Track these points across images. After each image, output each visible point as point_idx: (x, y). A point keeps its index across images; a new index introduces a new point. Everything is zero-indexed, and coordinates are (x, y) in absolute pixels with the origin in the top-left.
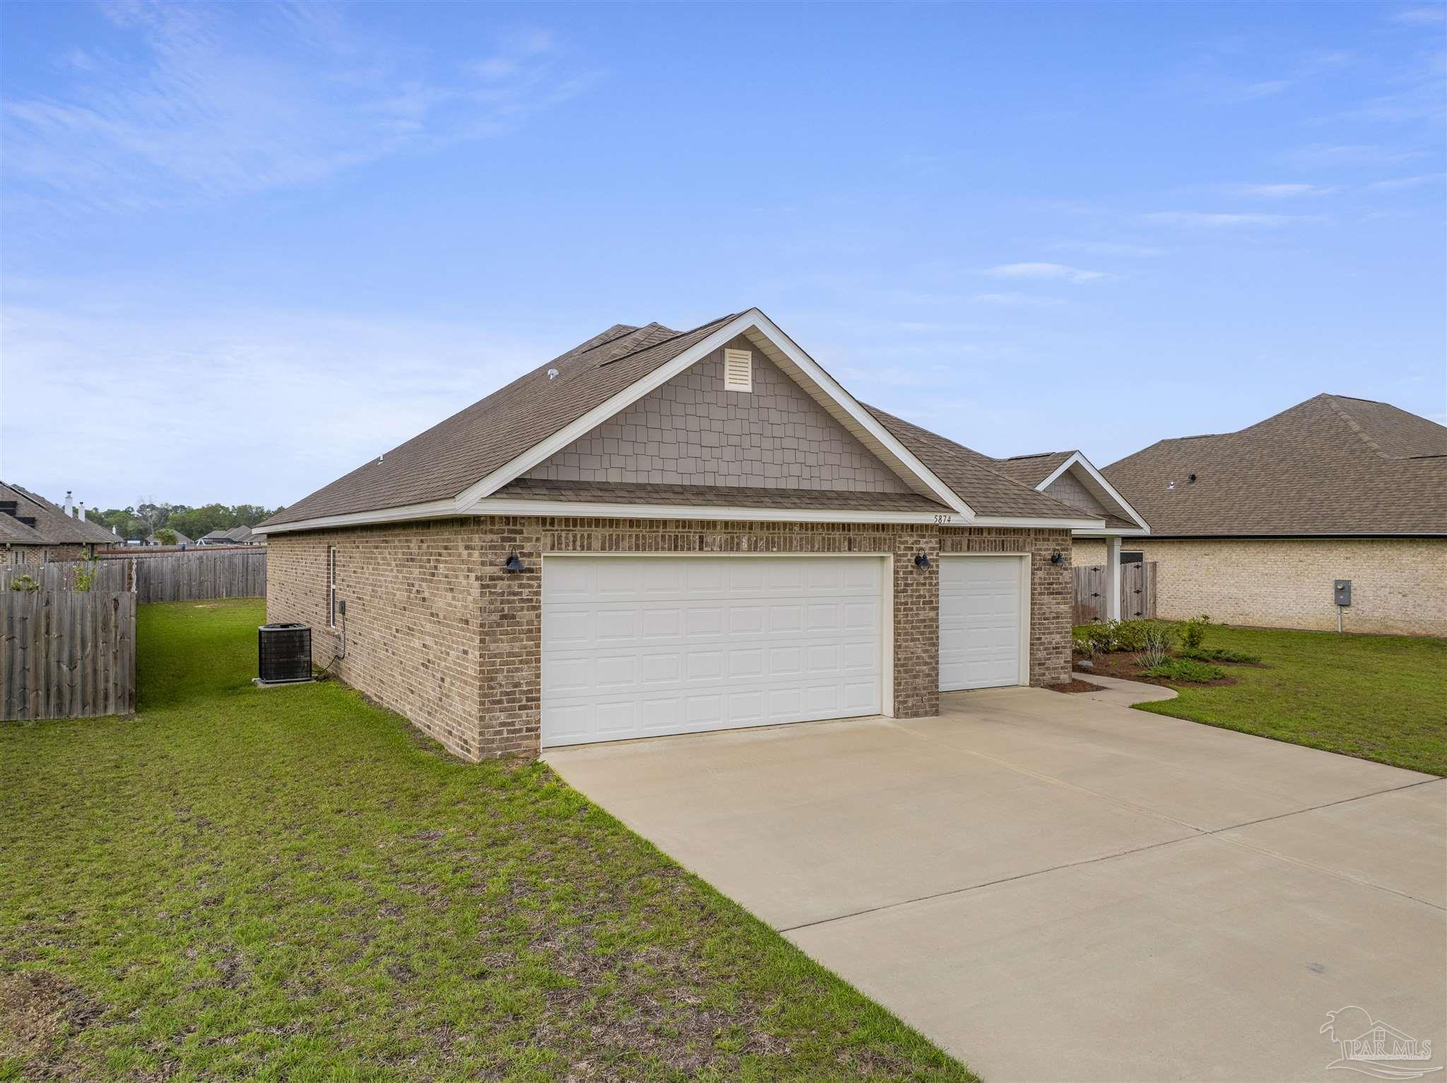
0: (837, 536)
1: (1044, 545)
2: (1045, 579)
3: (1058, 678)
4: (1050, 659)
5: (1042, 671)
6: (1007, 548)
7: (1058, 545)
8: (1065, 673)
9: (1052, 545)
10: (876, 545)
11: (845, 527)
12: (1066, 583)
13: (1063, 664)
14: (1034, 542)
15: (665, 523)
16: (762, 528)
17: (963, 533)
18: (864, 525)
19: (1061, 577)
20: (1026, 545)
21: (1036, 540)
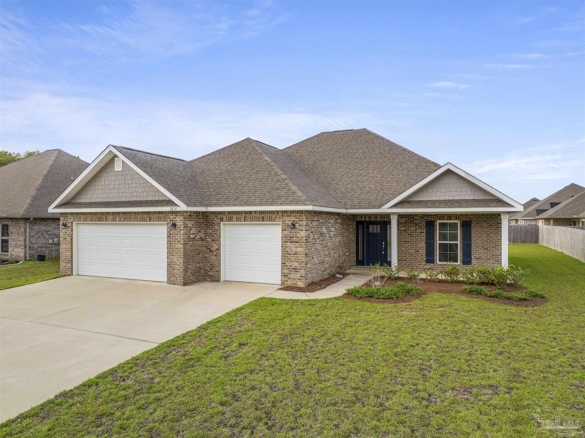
0: (145, 216)
1: (288, 219)
2: (288, 235)
3: (296, 284)
4: (291, 274)
5: (286, 279)
6: (265, 220)
7: (296, 218)
8: (301, 282)
9: (293, 219)
10: (159, 219)
11: (148, 213)
12: (301, 237)
13: (299, 277)
14: (281, 217)
15: (97, 213)
16: (122, 214)
17: (242, 214)
18: (155, 212)
19: (298, 234)
20: (277, 218)
21: (282, 216)
